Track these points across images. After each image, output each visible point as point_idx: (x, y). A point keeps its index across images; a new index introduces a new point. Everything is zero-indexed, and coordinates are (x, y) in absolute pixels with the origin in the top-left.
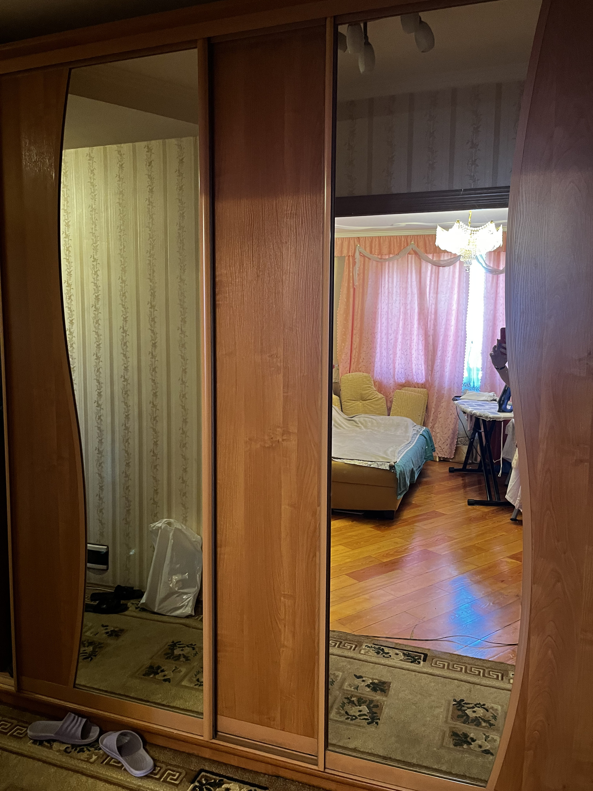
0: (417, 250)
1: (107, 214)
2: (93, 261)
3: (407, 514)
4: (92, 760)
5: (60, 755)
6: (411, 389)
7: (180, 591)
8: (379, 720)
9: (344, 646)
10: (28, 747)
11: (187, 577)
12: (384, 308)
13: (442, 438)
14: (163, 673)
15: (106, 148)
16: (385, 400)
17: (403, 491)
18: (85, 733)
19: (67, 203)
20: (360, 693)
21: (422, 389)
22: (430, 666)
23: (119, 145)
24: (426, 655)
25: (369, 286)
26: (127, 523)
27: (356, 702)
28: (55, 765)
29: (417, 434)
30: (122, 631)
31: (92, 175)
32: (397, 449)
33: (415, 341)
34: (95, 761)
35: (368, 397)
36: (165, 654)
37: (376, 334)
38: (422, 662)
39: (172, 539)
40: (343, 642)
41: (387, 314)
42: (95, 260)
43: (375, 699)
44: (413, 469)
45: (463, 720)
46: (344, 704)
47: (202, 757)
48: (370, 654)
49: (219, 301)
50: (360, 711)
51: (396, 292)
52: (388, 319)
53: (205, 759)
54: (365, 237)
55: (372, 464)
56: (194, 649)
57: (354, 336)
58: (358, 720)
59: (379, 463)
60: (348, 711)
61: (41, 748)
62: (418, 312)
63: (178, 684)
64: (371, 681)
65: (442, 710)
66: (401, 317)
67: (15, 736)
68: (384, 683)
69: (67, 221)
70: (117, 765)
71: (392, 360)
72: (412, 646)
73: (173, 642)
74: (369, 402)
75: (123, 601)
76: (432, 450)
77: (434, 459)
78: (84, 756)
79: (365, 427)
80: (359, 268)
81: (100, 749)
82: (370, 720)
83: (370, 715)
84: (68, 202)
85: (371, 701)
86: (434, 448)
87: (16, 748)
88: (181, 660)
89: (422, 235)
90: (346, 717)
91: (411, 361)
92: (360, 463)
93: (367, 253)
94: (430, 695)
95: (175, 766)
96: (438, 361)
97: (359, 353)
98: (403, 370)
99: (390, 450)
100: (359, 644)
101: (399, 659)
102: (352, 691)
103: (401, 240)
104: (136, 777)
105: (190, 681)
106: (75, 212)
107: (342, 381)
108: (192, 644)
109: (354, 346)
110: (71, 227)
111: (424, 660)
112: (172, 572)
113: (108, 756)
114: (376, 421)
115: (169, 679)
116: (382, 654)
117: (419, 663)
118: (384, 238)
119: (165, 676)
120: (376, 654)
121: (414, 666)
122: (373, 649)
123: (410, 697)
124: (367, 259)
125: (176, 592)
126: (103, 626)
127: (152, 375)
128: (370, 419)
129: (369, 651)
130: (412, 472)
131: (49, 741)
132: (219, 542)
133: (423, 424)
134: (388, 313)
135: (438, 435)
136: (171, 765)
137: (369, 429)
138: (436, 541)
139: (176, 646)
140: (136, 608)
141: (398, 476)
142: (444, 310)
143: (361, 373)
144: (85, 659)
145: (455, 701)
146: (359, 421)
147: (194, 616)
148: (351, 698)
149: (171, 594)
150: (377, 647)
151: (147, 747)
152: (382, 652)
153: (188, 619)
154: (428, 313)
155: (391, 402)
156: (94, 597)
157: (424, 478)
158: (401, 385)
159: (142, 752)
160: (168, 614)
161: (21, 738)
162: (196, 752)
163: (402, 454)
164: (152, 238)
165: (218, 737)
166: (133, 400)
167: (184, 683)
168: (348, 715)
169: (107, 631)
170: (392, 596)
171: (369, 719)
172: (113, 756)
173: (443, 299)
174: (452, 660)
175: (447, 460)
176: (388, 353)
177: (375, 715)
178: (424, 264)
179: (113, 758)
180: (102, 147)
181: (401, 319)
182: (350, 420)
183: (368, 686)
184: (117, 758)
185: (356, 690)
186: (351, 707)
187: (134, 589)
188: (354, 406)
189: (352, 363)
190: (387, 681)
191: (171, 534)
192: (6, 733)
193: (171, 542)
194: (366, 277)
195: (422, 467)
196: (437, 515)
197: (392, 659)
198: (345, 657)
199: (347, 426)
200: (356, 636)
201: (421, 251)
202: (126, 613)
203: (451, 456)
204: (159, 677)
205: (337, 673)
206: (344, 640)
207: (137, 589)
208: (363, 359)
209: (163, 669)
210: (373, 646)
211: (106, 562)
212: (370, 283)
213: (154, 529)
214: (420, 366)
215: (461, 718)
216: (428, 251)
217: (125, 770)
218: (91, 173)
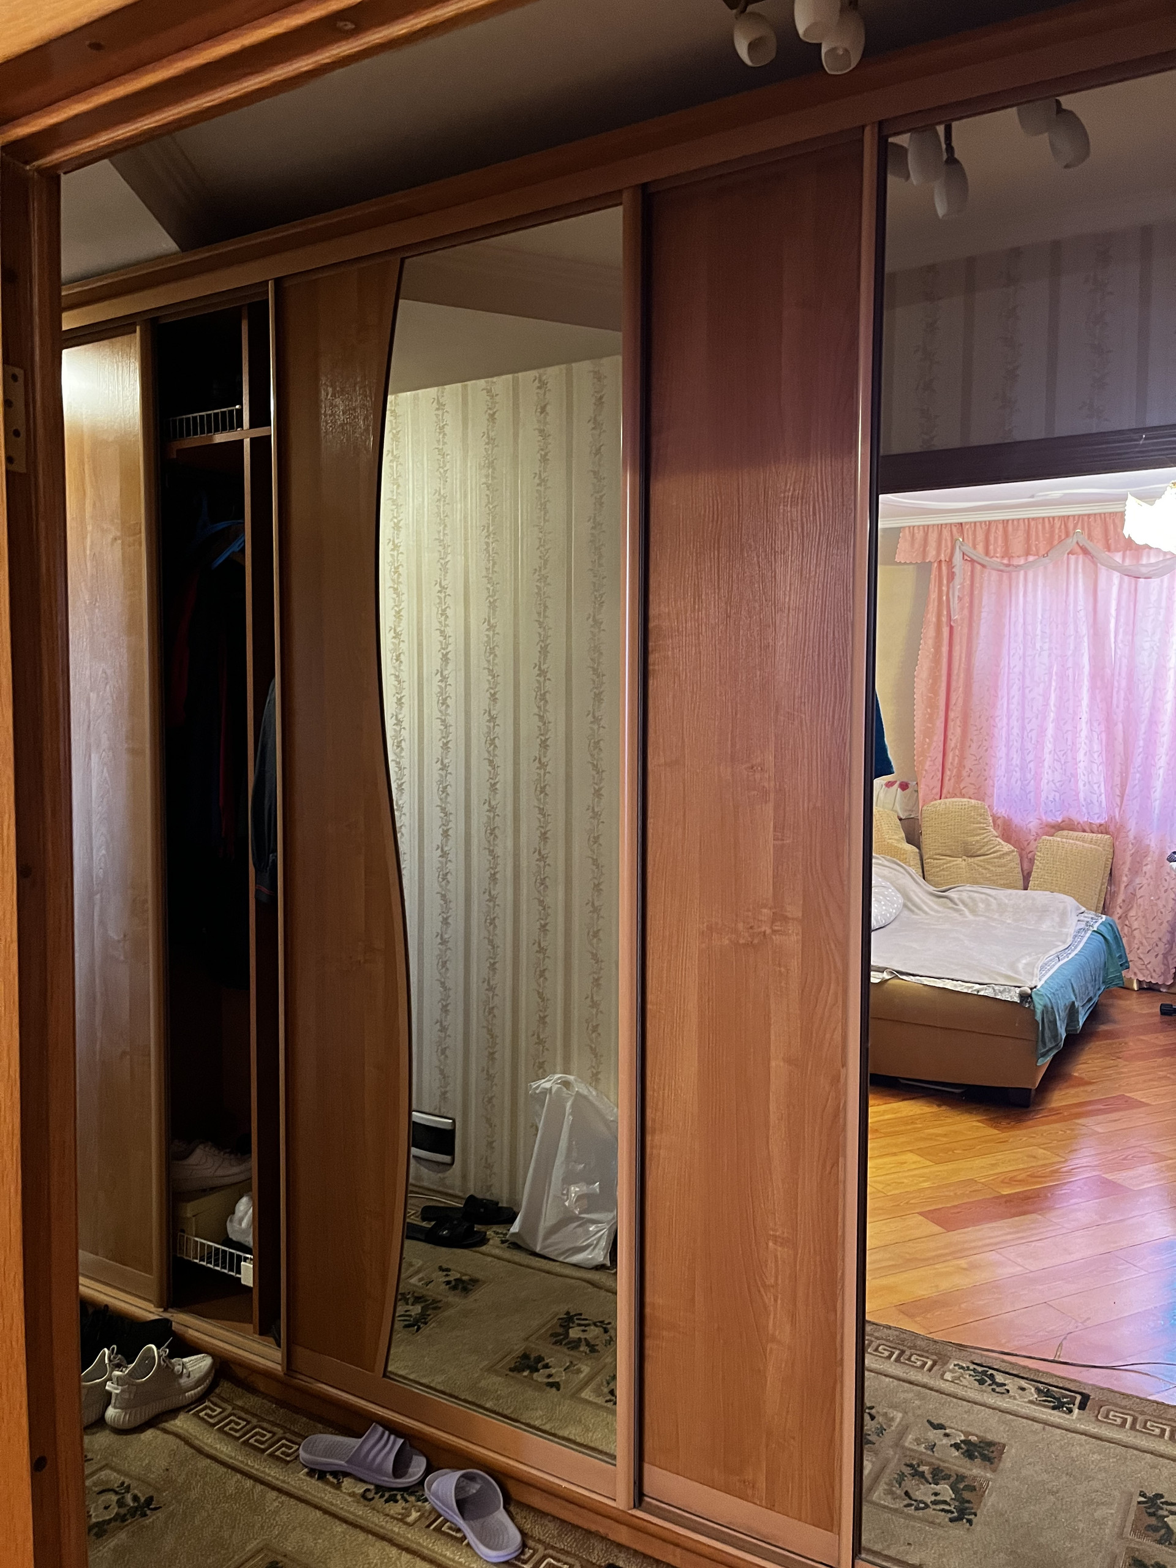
0: (1089, 545)
1: (465, 506)
2: (440, 592)
3: (1060, 1098)
4: (410, 1519)
5: (353, 1501)
6: (1075, 834)
7: (583, 1216)
8: (976, 1515)
9: (909, 1359)
10: (299, 1481)
11: (598, 1190)
12: (1015, 667)
13: (1144, 941)
14: (547, 1371)
15: (466, 385)
16: (1018, 856)
17: (1051, 1049)
18: (400, 1466)
19: (398, 488)
20: (938, 1459)
21: (1100, 835)
22: (1094, 1419)
23: (490, 379)
24: (1085, 1398)
25: (983, 621)
26: (490, 1077)
27: (929, 1477)
28: (344, 1521)
29: (1085, 930)
30: (474, 1281)
31: (441, 436)
32: (1039, 959)
33: (1084, 734)
34: (416, 1521)
35: (980, 849)
36: (552, 1335)
37: (997, 720)
38: (1076, 1411)
39: (569, 1114)
40: (908, 1353)
41: (1021, 678)
42: (443, 589)
43: (967, 1473)
44: (1073, 1003)
45: (1158, 1535)
46: (902, 1476)
47: (613, 1542)
48: (965, 1382)
49: (654, 664)
50: (936, 1494)
51: (1043, 632)
52: (1023, 688)
53: (620, 1546)
54: (975, 523)
55: (982, 989)
56: (606, 1331)
57: (951, 724)
58: (930, 1511)
59: (997, 988)
60: (910, 1491)
61: (320, 1485)
62: (1090, 674)
63: (575, 1396)
64: (963, 1438)
65: (1113, 1511)
66: (1054, 684)
67: (278, 1458)
68: (991, 1444)
69: (396, 520)
70: (454, 1533)
71: (1033, 773)
72: (1056, 1376)
73: (568, 1313)
74: (983, 861)
75: (480, 1227)
76: (1121, 965)
77: (1126, 984)
78: (396, 1508)
79: (973, 911)
80: (962, 584)
81: (426, 1500)
82: (956, 1514)
83: (957, 1504)
84: (399, 486)
85: (961, 1478)
86: (1127, 962)
87: (277, 1479)
88: (582, 1349)
89: (1100, 514)
90: (906, 1502)
91: (1074, 775)
92: (955, 986)
93: (979, 553)
94: (1089, 1478)
95: (561, 1551)
96: (1135, 777)
97: (962, 757)
98: (1057, 795)
99: (1024, 961)
100: (940, 1360)
101: (1026, 1400)
102: (922, 1453)
103: (1052, 527)
104: (487, 1562)
105: (598, 1392)
106: (411, 505)
107: (924, 815)
108: (602, 1322)
109: (952, 744)
110: (403, 531)
111: (1082, 1407)
112: (569, 1179)
113: (440, 1516)
114: (995, 899)
115: (558, 1383)
116: (990, 1385)
117: (1070, 1411)
118: (1015, 522)
119: (550, 1376)
120: (977, 1383)
121: (1060, 1417)
122: (972, 1373)
123: (1045, 1476)
124: (978, 567)
125: (578, 1218)
126: (441, 1269)
127: (539, 800)
128: (983, 896)
129: (962, 1375)
130: (1072, 1011)
131: (335, 1474)
132: (649, 1123)
133: (1101, 909)
134: (1024, 677)
135: (1136, 933)
136: (553, 1548)
137: (982, 916)
138: (1124, 1159)
139: (573, 1323)
140: (503, 1242)
141: (1038, 1017)
142: (1150, 668)
143: (965, 800)
144: (406, 1326)
145: (1143, 1495)
146: (959, 899)
147: (608, 1268)
148: (919, 1466)
149: (568, 1219)
150: (980, 1369)
151: (512, 1509)
152: (989, 1382)
153: (598, 1273)
154: (1113, 675)
155: (1032, 861)
156: (428, 1213)
157: (1103, 1024)
158: (1053, 827)
159: (501, 1515)
160: (561, 1259)
161: (288, 1462)
162: (602, 1531)
163: (1049, 970)
164: (544, 546)
165: (644, 1504)
166: (505, 845)
167: (586, 1394)
168: (910, 1498)
169: (447, 1279)
170: (1019, 1268)
171: (953, 1513)
172: (449, 1518)
173: (1147, 645)
174: (1142, 1413)
175: (1156, 987)
176: (1023, 759)
177: (967, 1505)
178: (1103, 572)
179: (448, 1521)
180: (459, 385)
181: (1053, 688)
182: (941, 896)
183: (956, 1446)
184: (455, 1521)
185: (929, 1452)
186: (917, 1485)
187: (500, 1205)
188: (950, 867)
189: (946, 778)
190: (997, 1440)
191: (569, 1104)
192: (263, 1451)
193: (568, 1119)
194: (976, 602)
195: (1095, 1000)
196: (1131, 1104)
197: (1010, 1397)
198: (911, 1383)
199: (932, 909)
200: (936, 1342)
201: (1093, 547)
202: (484, 1248)
203: (1166, 980)
204: (540, 1377)
205: (892, 1413)
206: (910, 1348)
207: (505, 1205)
208: (971, 769)
209: (547, 1364)
210: (972, 1367)
211: (450, 1151)
212: (984, 615)
213: (537, 1091)
214: (1096, 787)
215: (1154, 1531)
216: (1113, 547)
217: (468, 1545)
218: (440, 433)
